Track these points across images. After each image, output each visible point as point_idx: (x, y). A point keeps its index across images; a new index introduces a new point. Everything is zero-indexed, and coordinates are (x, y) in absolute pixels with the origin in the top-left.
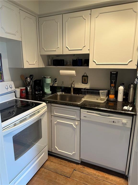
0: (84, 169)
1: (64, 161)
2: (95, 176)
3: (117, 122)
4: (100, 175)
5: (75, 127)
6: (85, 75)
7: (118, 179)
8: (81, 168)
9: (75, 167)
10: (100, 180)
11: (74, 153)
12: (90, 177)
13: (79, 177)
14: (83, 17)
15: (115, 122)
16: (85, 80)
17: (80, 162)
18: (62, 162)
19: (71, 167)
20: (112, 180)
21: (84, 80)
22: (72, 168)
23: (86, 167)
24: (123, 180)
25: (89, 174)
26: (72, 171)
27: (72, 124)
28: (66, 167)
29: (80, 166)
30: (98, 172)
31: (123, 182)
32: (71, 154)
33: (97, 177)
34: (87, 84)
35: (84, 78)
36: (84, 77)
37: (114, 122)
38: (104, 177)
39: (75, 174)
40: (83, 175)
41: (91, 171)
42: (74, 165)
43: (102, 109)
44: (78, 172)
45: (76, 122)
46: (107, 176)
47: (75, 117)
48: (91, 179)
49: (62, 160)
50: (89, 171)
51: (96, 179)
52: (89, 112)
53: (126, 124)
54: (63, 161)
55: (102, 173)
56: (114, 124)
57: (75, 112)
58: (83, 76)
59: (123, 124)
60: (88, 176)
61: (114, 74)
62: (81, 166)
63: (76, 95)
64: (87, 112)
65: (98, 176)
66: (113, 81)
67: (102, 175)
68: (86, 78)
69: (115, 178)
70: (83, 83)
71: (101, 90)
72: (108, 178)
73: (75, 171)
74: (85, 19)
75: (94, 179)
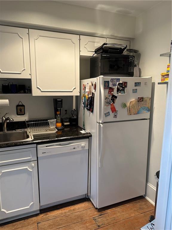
0: (47, 216)
1: (19, 222)
2: (63, 215)
3: (77, 147)
4: (66, 211)
5: (31, 170)
6: (20, 104)
7: (82, 204)
8: (44, 217)
9: (37, 220)
10: (69, 216)
11: (32, 203)
12: (58, 219)
13: (48, 227)
14: (18, 34)
15: (76, 148)
16: (21, 110)
17: (39, 212)
18: (16, 226)
19: (32, 222)
20: (79, 209)
21: (19, 111)
22: (34, 223)
23: (48, 213)
24: (87, 203)
25: (56, 217)
26: (36, 226)
27: (27, 168)
28: (26, 226)
29: (41, 216)
30: (63, 209)
31: (87, 204)
32: (29, 207)
33: (65, 215)
34: (24, 115)
35: (19, 108)
36: (20, 106)
37: (74, 148)
38: (71, 210)
39: (41, 227)
40: (51, 222)
41: (56, 212)
42: (34, 219)
43: (62, 138)
44: (44, 223)
45: (32, 164)
46: (72, 208)
47: (30, 158)
48: (61, 220)
49: (14, 224)
50: (54, 214)
51: (65, 217)
52: (48, 146)
53: (84, 147)
54: (17, 223)
55: (67, 208)
56: (75, 150)
57: (30, 151)
58: (18, 106)
59: (82, 147)
60: (56, 219)
61: (59, 101)
62: (43, 215)
63: (13, 132)
64: (46, 146)
65: (65, 213)
66: (59, 108)
67: (69, 210)
68: (22, 108)
69: (80, 205)
70: (18, 115)
71: (48, 120)
72: (75, 209)
73: (39, 224)
74: (22, 38)
75: (64, 218)
